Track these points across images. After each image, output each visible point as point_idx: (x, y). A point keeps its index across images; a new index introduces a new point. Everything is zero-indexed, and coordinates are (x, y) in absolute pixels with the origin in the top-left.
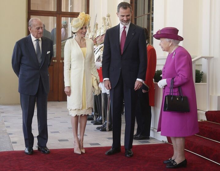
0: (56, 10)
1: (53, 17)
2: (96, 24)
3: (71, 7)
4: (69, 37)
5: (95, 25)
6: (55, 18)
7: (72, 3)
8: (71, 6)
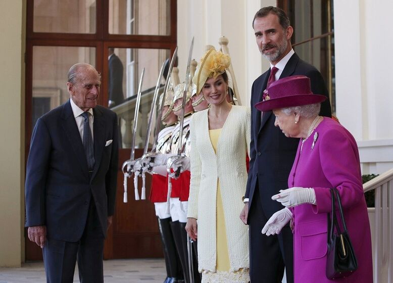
0: (94, 32)
1: (88, 48)
2: (192, 63)
3: (132, 23)
4: (128, 97)
5: (191, 66)
6: (94, 49)
7: (135, 13)
8: (134, 19)
